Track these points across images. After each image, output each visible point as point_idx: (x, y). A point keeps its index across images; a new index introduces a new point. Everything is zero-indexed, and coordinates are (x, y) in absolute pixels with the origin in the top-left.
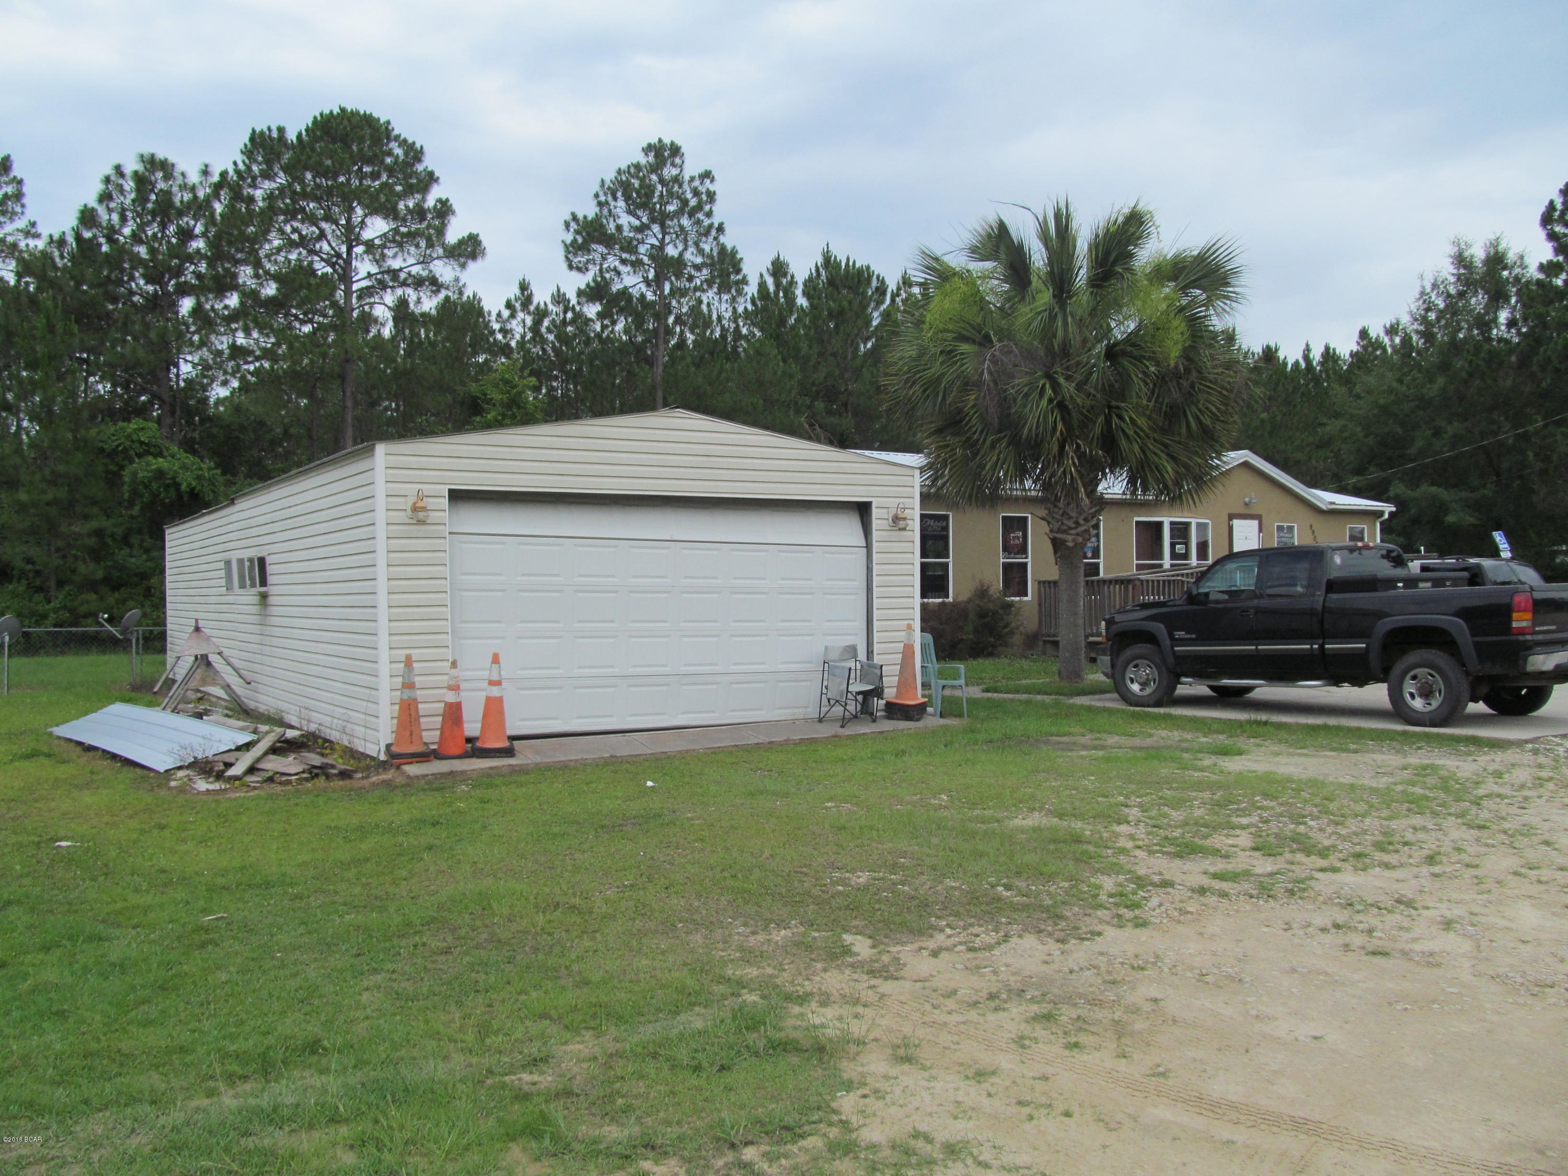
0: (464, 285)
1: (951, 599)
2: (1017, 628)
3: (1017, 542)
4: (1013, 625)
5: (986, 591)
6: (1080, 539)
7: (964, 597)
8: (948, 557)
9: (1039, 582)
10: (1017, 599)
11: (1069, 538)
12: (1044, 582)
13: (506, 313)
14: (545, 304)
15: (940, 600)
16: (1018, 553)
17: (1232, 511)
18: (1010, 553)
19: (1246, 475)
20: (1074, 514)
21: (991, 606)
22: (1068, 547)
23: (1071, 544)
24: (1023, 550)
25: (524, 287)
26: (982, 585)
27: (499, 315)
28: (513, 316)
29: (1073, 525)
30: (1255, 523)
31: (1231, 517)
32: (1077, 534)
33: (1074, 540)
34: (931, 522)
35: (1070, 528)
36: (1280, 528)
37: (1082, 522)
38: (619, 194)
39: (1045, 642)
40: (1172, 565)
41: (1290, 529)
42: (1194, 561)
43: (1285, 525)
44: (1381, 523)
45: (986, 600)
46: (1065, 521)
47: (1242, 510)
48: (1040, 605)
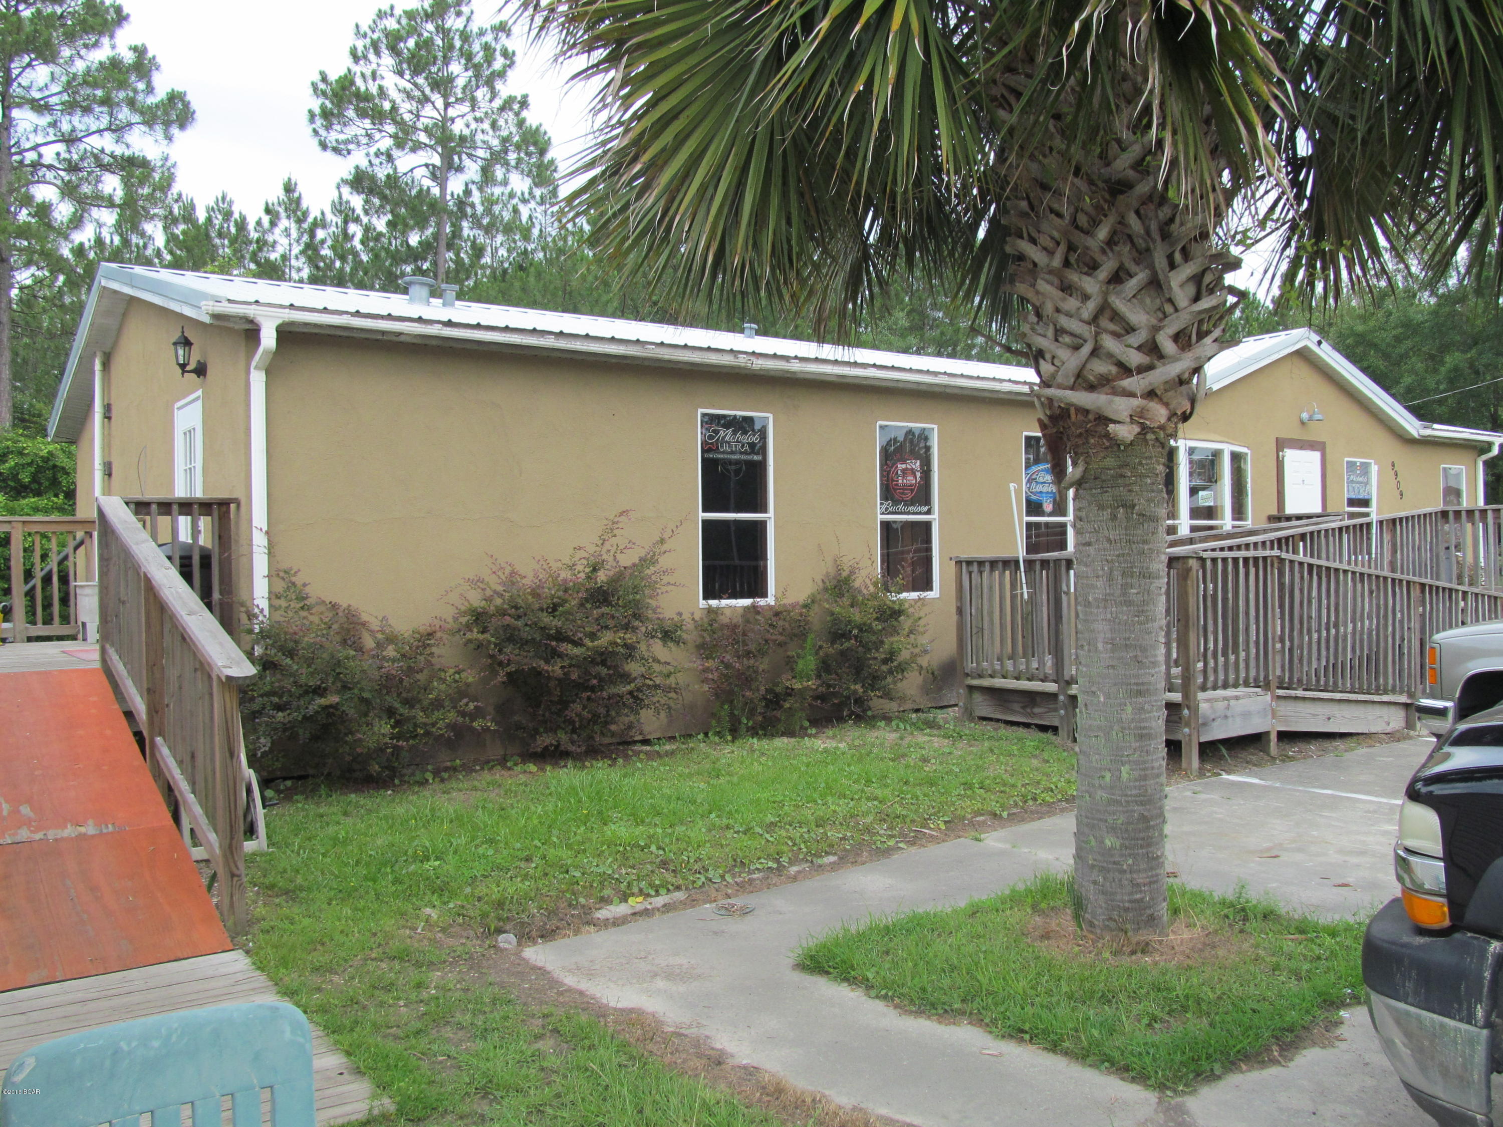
0: (174, 166)
1: (770, 600)
2: (914, 656)
3: (910, 480)
4: (905, 655)
5: (847, 581)
6: (1159, 413)
7: (799, 594)
8: (764, 510)
9: (959, 563)
10: (914, 595)
11: (1121, 407)
12: (969, 563)
13: (266, 220)
14: (323, 213)
15: (747, 602)
16: (912, 503)
17: (1283, 435)
18: (896, 502)
19: (1303, 371)
20: (1138, 316)
21: (857, 616)
22: (1115, 444)
23: (1125, 432)
24: (922, 496)
25: (289, 188)
26: (839, 570)
27: (259, 223)
28: (273, 224)
29: (1135, 358)
30: (1316, 455)
31: (1281, 444)
32: (1151, 394)
33: (1138, 417)
34: (727, 434)
35: (1126, 370)
36: (1351, 465)
37: (1168, 346)
38: (383, 47)
39: (971, 688)
40: (1194, 529)
41: (1365, 467)
42: (1227, 522)
43: (1359, 461)
44: (1485, 463)
45: (846, 601)
46: (1109, 343)
47: (1295, 433)
48: (960, 611)
